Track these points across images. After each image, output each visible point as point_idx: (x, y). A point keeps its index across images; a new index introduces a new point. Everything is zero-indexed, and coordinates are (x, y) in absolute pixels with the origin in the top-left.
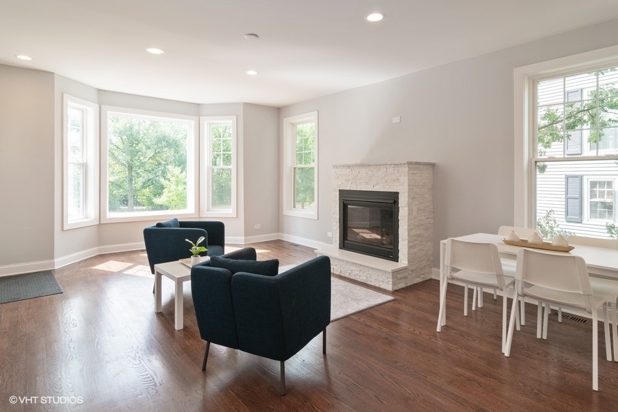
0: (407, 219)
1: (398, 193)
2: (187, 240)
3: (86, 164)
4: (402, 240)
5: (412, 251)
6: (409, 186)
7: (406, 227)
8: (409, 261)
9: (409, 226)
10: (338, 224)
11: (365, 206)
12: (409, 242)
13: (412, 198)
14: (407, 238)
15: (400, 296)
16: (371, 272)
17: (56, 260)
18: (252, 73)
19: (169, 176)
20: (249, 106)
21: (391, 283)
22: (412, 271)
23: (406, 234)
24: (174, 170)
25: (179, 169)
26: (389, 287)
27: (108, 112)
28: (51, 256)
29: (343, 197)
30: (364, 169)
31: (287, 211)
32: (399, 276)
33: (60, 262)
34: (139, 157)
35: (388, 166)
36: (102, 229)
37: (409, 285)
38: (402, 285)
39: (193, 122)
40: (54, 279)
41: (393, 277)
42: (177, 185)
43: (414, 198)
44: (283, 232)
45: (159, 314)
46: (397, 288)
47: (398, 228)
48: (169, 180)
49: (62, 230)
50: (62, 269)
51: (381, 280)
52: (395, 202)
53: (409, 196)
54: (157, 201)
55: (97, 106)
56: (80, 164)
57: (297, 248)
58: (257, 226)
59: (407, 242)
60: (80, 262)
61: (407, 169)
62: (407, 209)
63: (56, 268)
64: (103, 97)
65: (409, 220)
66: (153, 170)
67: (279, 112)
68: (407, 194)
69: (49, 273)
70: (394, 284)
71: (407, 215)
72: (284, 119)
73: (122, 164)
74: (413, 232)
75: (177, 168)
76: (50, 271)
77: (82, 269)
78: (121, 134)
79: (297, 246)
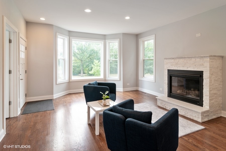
0: (209, 85)
1: (203, 72)
2: (101, 92)
3: (65, 59)
4: (205, 96)
5: (211, 101)
6: (210, 68)
7: (208, 89)
8: (210, 107)
9: (210, 89)
10: (167, 85)
11: (182, 77)
12: (210, 97)
13: (211, 74)
14: (209, 95)
15: (208, 126)
16: (187, 111)
17: (54, 95)
18: (127, 18)
19: (94, 63)
20: (125, 34)
21: (201, 118)
22: (211, 112)
23: (208, 93)
24: (96, 61)
25: (98, 61)
26: (200, 120)
27: (72, 39)
28: (52, 94)
29: (170, 73)
30: (181, 60)
31: (140, 78)
32: (205, 115)
33: (55, 96)
34: (85, 57)
35: (196, 58)
36: (70, 84)
37: (210, 119)
38: (206, 119)
39: (103, 42)
40: (52, 103)
41: (202, 115)
42: (97, 67)
43: (212, 74)
44: (139, 87)
45: (89, 125)
46: (203, 121)
47: (203, 89)
48: (94, 65)
49: (56, 84)
50: (56, 99)
51: (194, 116)
52: (201, 76)
53: (210, 73)
54: (90, 73)
55: (69, 37)
56: (63, 59)
57: (145, 94)
58: (128, 84)
59: (208, 97)
60: (62, 96)
61: (209, 59)
62: (208, 80)
63: (54, 98)
64: (71, 34)
65: (210, 85)
66: (89, 62)
67: (137, 36)
68: (209, 72)
69: (51, 100)
70: (202, 119)
71: (209, 83)
72: (139, 39)
73: (80, 60)
74: (212, 92)
75: (97, 61)
76: (52, 99)
77: (63, 99)
78: (78, 49)
79: (145, 93)
